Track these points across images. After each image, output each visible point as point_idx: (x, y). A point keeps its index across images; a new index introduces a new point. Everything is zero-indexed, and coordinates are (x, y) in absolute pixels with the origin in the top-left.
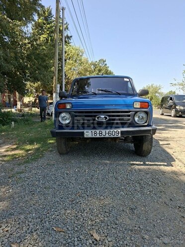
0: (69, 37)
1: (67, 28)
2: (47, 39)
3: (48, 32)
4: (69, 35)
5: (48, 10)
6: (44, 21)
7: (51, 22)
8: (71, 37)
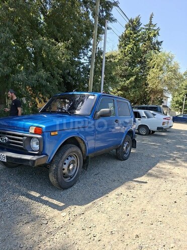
0: (159, 43)
1: (158, 34)
2: (132, 49)
3: (134, 42)
4: (159, 41)
5: (137, 19)
6: (132, 32)
7: (139, 31)
8: (162, 42)
